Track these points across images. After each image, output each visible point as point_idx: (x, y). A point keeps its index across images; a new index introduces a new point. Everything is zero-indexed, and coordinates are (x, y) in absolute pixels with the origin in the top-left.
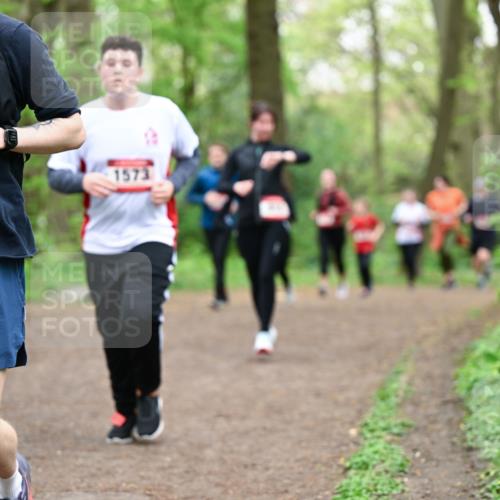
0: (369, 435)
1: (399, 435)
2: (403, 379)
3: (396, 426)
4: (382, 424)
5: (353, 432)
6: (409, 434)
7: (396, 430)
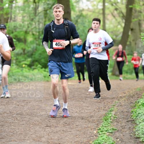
0: (101, 133)
1: (111, 133)
2: (113, 113)
3: (110, 130)
4: (105, 129)
5: (95, 132)
6: (115, 133)
7: (110, 131)
